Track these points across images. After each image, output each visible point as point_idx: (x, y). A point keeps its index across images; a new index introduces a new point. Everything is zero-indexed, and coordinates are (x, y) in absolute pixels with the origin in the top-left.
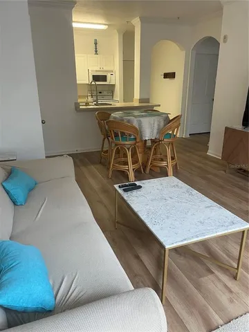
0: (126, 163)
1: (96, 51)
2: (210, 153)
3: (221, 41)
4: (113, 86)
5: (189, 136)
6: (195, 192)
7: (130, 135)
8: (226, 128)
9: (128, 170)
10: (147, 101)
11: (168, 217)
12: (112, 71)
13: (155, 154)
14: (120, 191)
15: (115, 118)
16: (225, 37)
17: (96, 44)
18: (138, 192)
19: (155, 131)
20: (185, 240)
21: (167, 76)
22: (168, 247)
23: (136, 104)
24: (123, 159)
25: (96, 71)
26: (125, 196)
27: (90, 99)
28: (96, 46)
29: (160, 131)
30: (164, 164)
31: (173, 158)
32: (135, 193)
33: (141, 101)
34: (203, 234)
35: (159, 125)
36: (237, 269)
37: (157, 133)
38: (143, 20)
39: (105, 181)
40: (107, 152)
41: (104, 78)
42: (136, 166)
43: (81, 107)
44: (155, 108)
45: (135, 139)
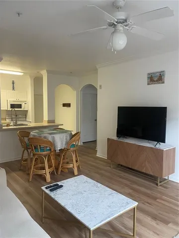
0: (44, 168)
1: (13, 88)
2: (99, 155)
3: (98, 88)
4: (27, 111)
5: (82, 144)
6: (99, 185)
7: (46, 147)
8: (108, 139)
9: (46, 173)
10: (53, 121)
11: (87, 206)
12: (26, 102)
13: (64, 159)
14: (47, 191)
15: (34, 136)
16: (100, 86)
17: (13, 83)
18: (61, 190)
19: (64, 143)
20: (102, 221)
21: (64, 105)
22: (92, 229)
23: (45, 124)
24: (40, 165)
25: (14, 101)
26: (52, 194)
27: (8, 121)
28: (13, 85)
29: (67, 143)
30: (71, 166)
31: (77, 161)
32: (59, 191)
33: (49, 122)
34: (112, 215)
35: (66, 139)
36: (134, 236)
37: (65, 144)
38: (48, 72)
39: (27, 184)
40: (26, 160)
41: (20, 106)
42: (51, 170)
43: (4, 128)
44: (60, 127)
45: (50, 150)
